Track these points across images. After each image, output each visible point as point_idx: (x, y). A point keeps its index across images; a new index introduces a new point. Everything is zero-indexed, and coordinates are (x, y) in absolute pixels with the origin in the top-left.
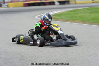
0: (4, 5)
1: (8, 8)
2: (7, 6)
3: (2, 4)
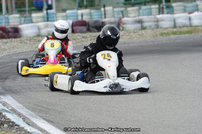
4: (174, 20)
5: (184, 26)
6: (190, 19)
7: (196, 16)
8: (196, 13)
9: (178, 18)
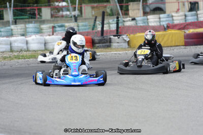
4: (11, 44)
5: (21, 50)
6: (27, 43)
7: (33, 40)
8: (34, 37)
9: (15, 41)
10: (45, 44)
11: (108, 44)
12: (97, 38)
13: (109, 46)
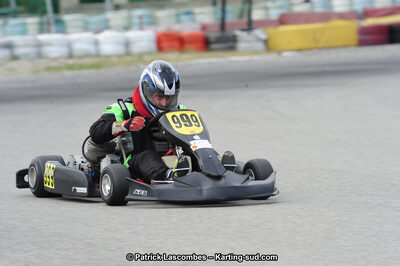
0: (248, 42)
1: (271, 58)
2: (266, 42)
3: (238, 33)
10: (127, 44)
11: (230, 44)
12: (213, 35)
13: (232, 48)
